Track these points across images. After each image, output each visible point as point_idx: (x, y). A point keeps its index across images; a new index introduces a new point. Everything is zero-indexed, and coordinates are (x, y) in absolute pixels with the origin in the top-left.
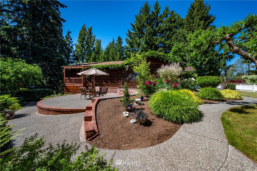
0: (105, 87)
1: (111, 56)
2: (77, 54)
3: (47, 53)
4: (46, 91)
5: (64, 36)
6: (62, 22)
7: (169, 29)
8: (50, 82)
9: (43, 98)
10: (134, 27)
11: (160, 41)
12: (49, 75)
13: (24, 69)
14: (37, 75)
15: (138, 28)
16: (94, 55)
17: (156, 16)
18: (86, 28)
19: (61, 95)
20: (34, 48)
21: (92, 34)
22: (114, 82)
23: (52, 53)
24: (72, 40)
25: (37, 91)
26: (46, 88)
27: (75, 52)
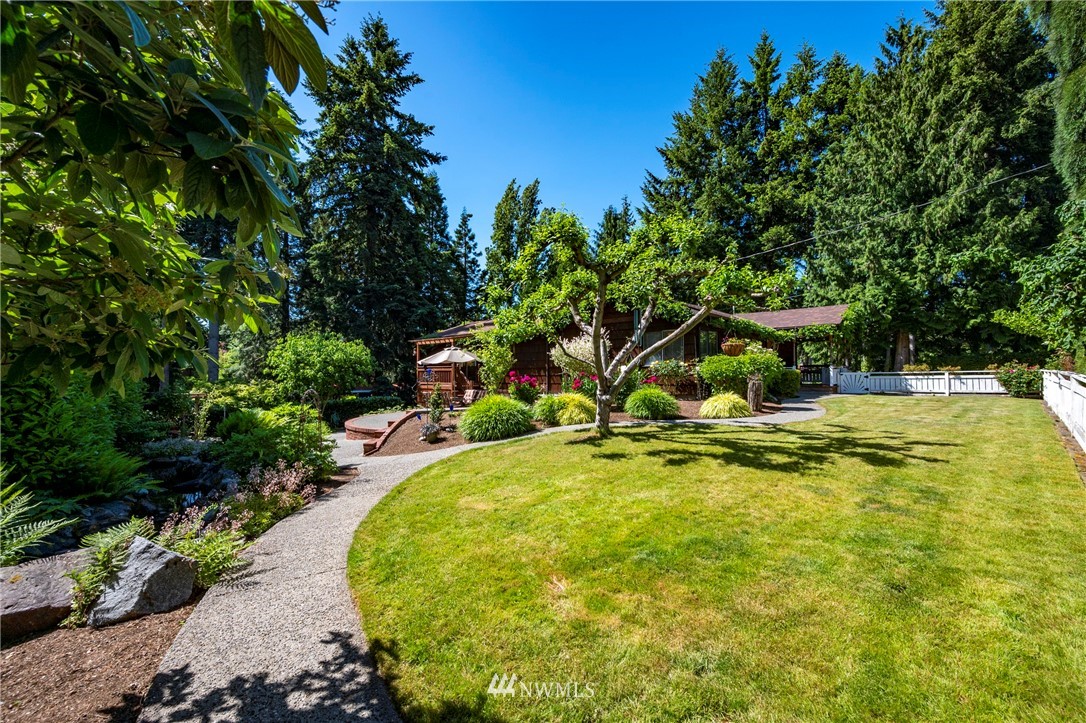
13: (337, 353)
14: (361, 364)
17: (759, 97)
18: (517, 191)
21: (539, 203)
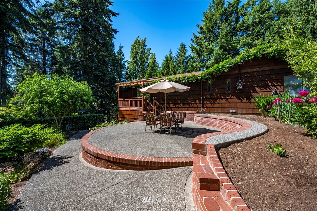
0: (173, 111)
1: (172, 70)
2: (130, 72)
3: (99, 71)
4: (97, 117)
5: (116, 52)
6: (114, 34)
7: (260, 22)
8: (101, 105)
9: (92, 128)
10: (201, 28)
11: (245, 41)
12: (101, 97)
13: (70, 88)
14: (86, 95)
15: (209, 29)
16: (149, 71)
17: (234, 8)
19: (115, 124)
20: (85, 66)
21: (146, 46)
22: (188, 104)
23: (103, 70)
24: (124, 56)
25: (86, 116)
26: (97, 113)
27: (127, 70)
